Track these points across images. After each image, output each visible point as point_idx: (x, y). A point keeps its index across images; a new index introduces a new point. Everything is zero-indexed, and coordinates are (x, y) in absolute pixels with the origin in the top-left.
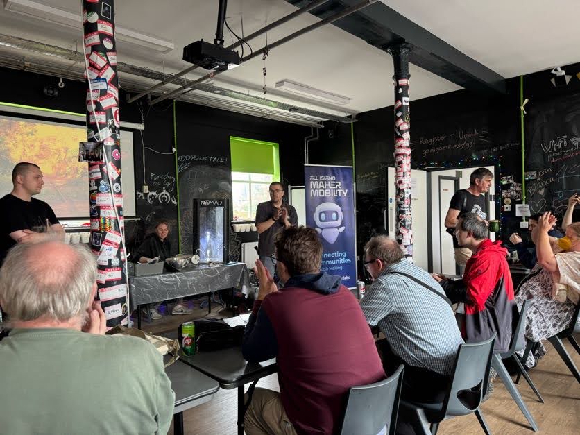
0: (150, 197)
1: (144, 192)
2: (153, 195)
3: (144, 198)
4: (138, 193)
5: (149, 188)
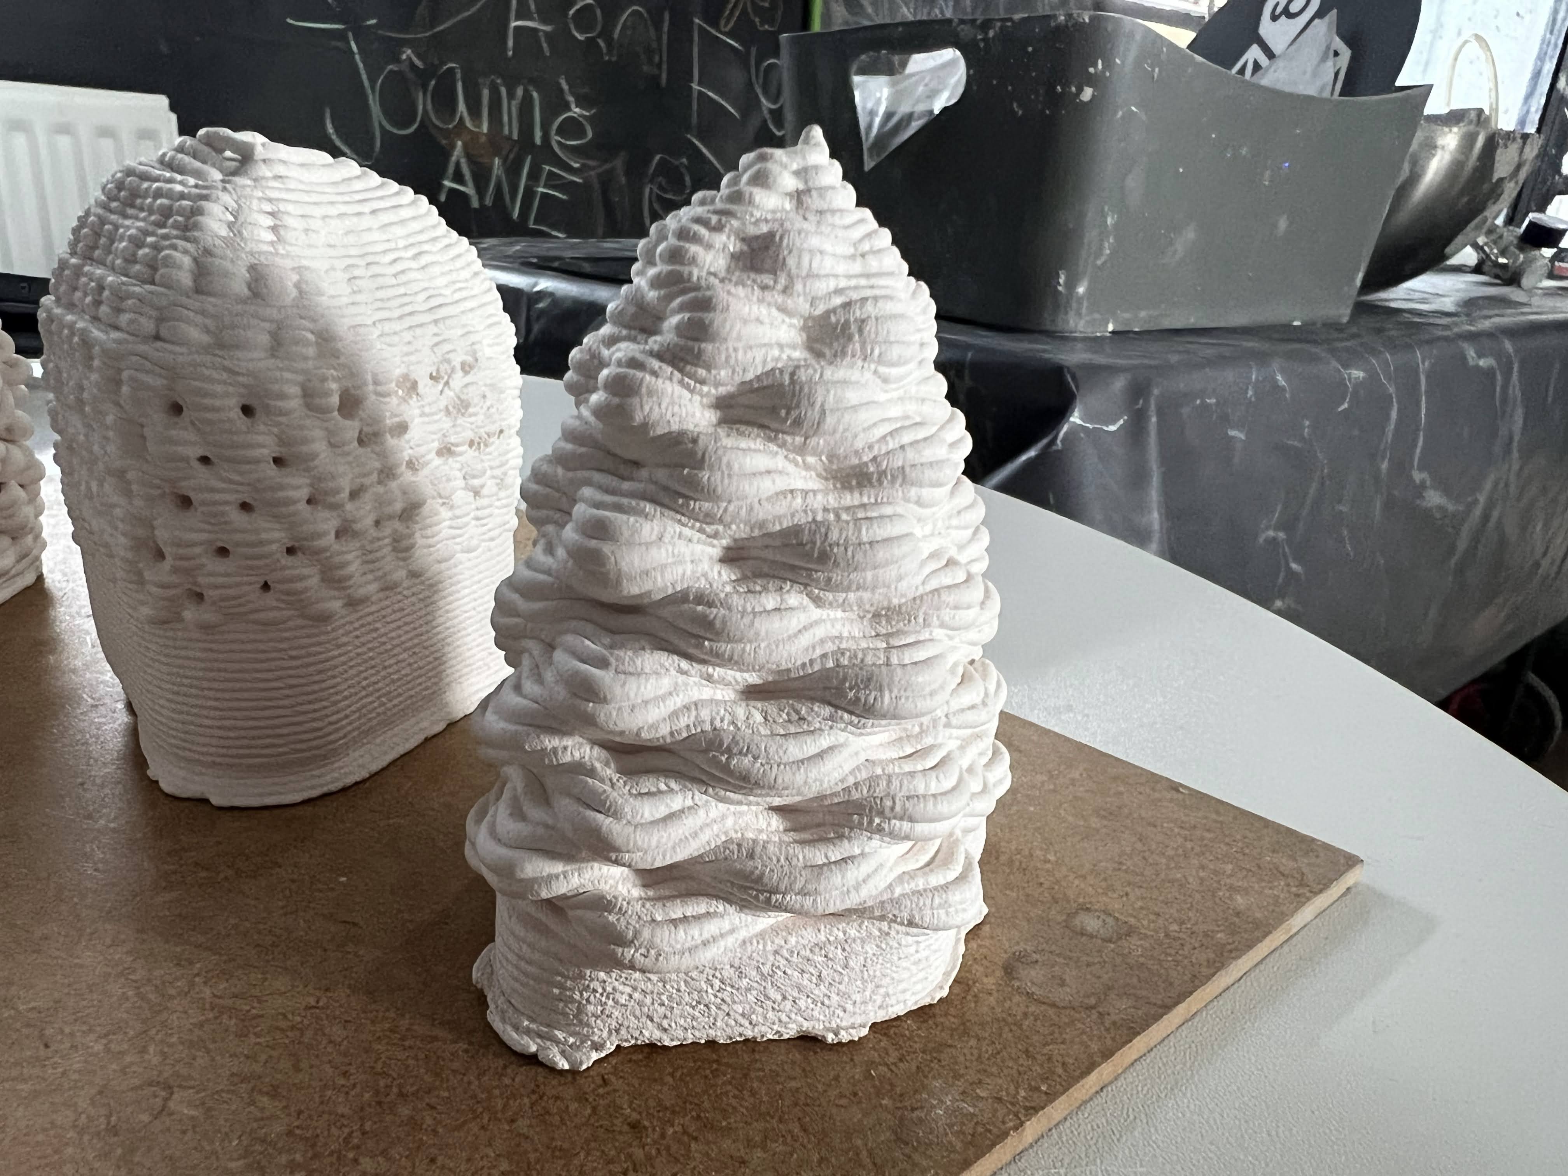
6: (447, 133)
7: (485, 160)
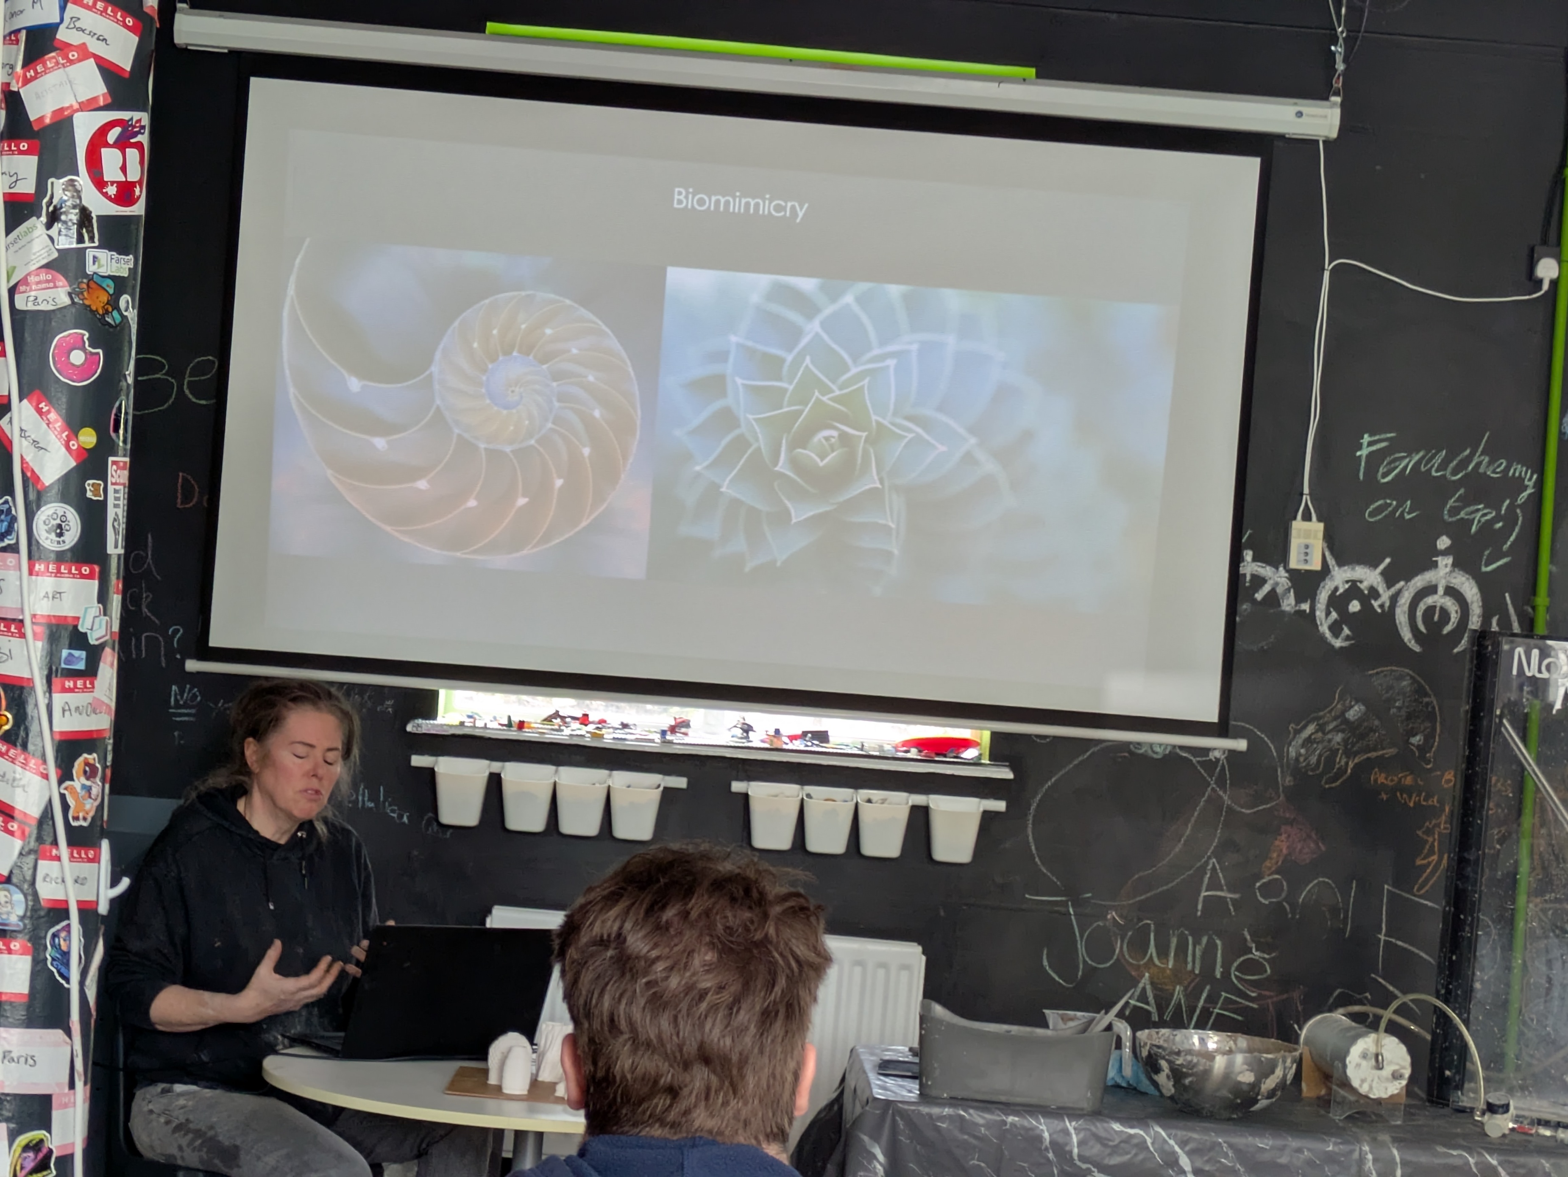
0: (1337, 602)
1: (1293, 564)
2: (1353, 590)
3: (1288, 603)
4: (1250, 567)
5: (1329, 537)
6: (1138, 968)
7: (1169, 987)
